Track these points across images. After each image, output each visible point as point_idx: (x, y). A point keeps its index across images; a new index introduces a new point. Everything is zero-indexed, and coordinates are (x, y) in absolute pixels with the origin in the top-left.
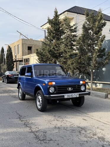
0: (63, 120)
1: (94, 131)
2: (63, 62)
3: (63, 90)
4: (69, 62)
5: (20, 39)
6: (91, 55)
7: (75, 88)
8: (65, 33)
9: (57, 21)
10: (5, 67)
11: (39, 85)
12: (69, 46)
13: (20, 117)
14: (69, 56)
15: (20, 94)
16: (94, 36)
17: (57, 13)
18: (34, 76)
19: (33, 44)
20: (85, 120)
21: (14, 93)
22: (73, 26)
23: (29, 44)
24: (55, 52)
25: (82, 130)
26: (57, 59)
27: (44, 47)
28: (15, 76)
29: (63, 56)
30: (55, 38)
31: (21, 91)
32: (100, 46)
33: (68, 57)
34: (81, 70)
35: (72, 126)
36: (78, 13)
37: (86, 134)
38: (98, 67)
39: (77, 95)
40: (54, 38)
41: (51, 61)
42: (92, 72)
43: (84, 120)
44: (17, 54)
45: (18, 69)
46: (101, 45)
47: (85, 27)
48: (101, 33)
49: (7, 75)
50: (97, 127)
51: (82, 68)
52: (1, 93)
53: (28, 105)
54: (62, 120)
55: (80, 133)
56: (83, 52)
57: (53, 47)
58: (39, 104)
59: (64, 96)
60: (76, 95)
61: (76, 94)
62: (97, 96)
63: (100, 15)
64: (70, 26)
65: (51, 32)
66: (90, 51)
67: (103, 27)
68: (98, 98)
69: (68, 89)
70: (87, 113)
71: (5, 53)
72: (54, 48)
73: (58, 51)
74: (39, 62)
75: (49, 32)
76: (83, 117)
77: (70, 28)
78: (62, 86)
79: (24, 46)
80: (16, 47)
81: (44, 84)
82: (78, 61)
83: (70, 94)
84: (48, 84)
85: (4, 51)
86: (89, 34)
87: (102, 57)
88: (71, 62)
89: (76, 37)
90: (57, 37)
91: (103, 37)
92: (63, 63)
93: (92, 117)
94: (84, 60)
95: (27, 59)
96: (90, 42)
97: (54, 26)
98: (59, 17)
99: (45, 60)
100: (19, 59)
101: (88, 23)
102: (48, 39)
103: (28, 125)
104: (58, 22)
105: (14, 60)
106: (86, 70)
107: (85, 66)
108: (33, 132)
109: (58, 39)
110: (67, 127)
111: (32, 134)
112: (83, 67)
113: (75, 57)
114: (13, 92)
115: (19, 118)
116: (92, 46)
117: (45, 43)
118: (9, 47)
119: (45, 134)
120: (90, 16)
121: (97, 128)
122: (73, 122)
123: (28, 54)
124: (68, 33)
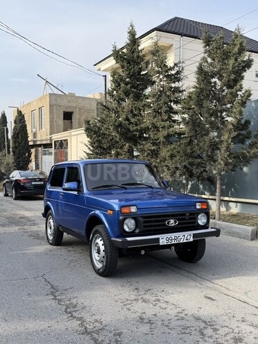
0: (158, 300)
1: (236, 331)
2: (149, 152)
3: (155, 226)
4: (165, 152)
5: (45, 93)
6: (217, 137)
7: (185, 219)
8: (155, 82)
9: (135, 55)
10: (10, 159)
11: (97, 212)
12: (163, 114)
13: (54, 292)
14: (165, 137)
15: (49, 230)
16: (224, 91)
17: (135, 34)
18: (85, 191)
19: (74, 105)
20: (211, 299)
21: (35, 224)
22: (174, 67)
23: (67, 106)
24: (131, 129)
25: (206, 328)
26: (136, 143)
27: (104, 116)
28: (33, 183)
29: (149, 138)
30: (131, 95)
31: (52, 224)
32: (238, 116)
33: (162, 139)
34: (194, 172)
35: (181, 315)
36: (182, 35)
37: (217, 338)
38: (235, 166)
39: (189, 237)
40: (127, 94)
41: (121, 148)
42: (218, 177)
43: (209, 298)
44: (38, 129)
45: (40, 165)
46: (241, 113)
47: (202, 70)
48: (241, 85)
49: (16, 180)
50: (240, 319)
51: (194, 167)
52: (3, 226)
53: (70, 258)
54: (154, 299)
55: (202, 334)
56: (197, 129)
57: (124, 116)
58: (98, 258)
59: (158, 240)
60: (186, 237)
61: (186, 234)
62: (232, 234)
63: (238, 43)
64: (166, 66)
65: (121, 80)
66: (214, 126)
67: (245, 71)
68: (235, 240)
69: (168, 223)
70: (212, 279)
71: (11, 126)
72: (127, 119)
73: (136, 125)
74: (91, 150)
75: (114, 81)
76: (205, 292)
77: (167, 71)
78: (154, 217)
79: (55, 111)
80: (37, 113)
81: (110, 212)
82: (185, 151)
83: (173, 235)
84: (121, 211)
85: (6, 122)
86: (212, 87)
87: (242, 142)
88: (168, 151)
89: (180, 92)
90: (135, 93)
91: (246, 94)
92: (149, 154)
93: (227, 292)
94: (201, 148)
95: (61, 141)
96: (215, 106)
97: (128, 68)
98: (138, 46)
99: (105, 147)
100: (42, 141)
101: (209, 60)
102: (113, 96)
103: (74, 314)
104: (138, 57)
105: (31, 143)
106: (204, 171)
107: (203, 163)
108: (90, 333)
109: (138, 97)
110: (169, 320)
111: (88, 338)
112: (199, 165)
113: (178, 140)
114: (32, 222)
115: (52, 293)
116: (219, 114)
117: (105, 106)
118: (20, 113)
119: (119, 339)
120: (214, 44)
121: (243, 321)
122: (183, 306)
123: (65, 130)
124: (162, 83)
